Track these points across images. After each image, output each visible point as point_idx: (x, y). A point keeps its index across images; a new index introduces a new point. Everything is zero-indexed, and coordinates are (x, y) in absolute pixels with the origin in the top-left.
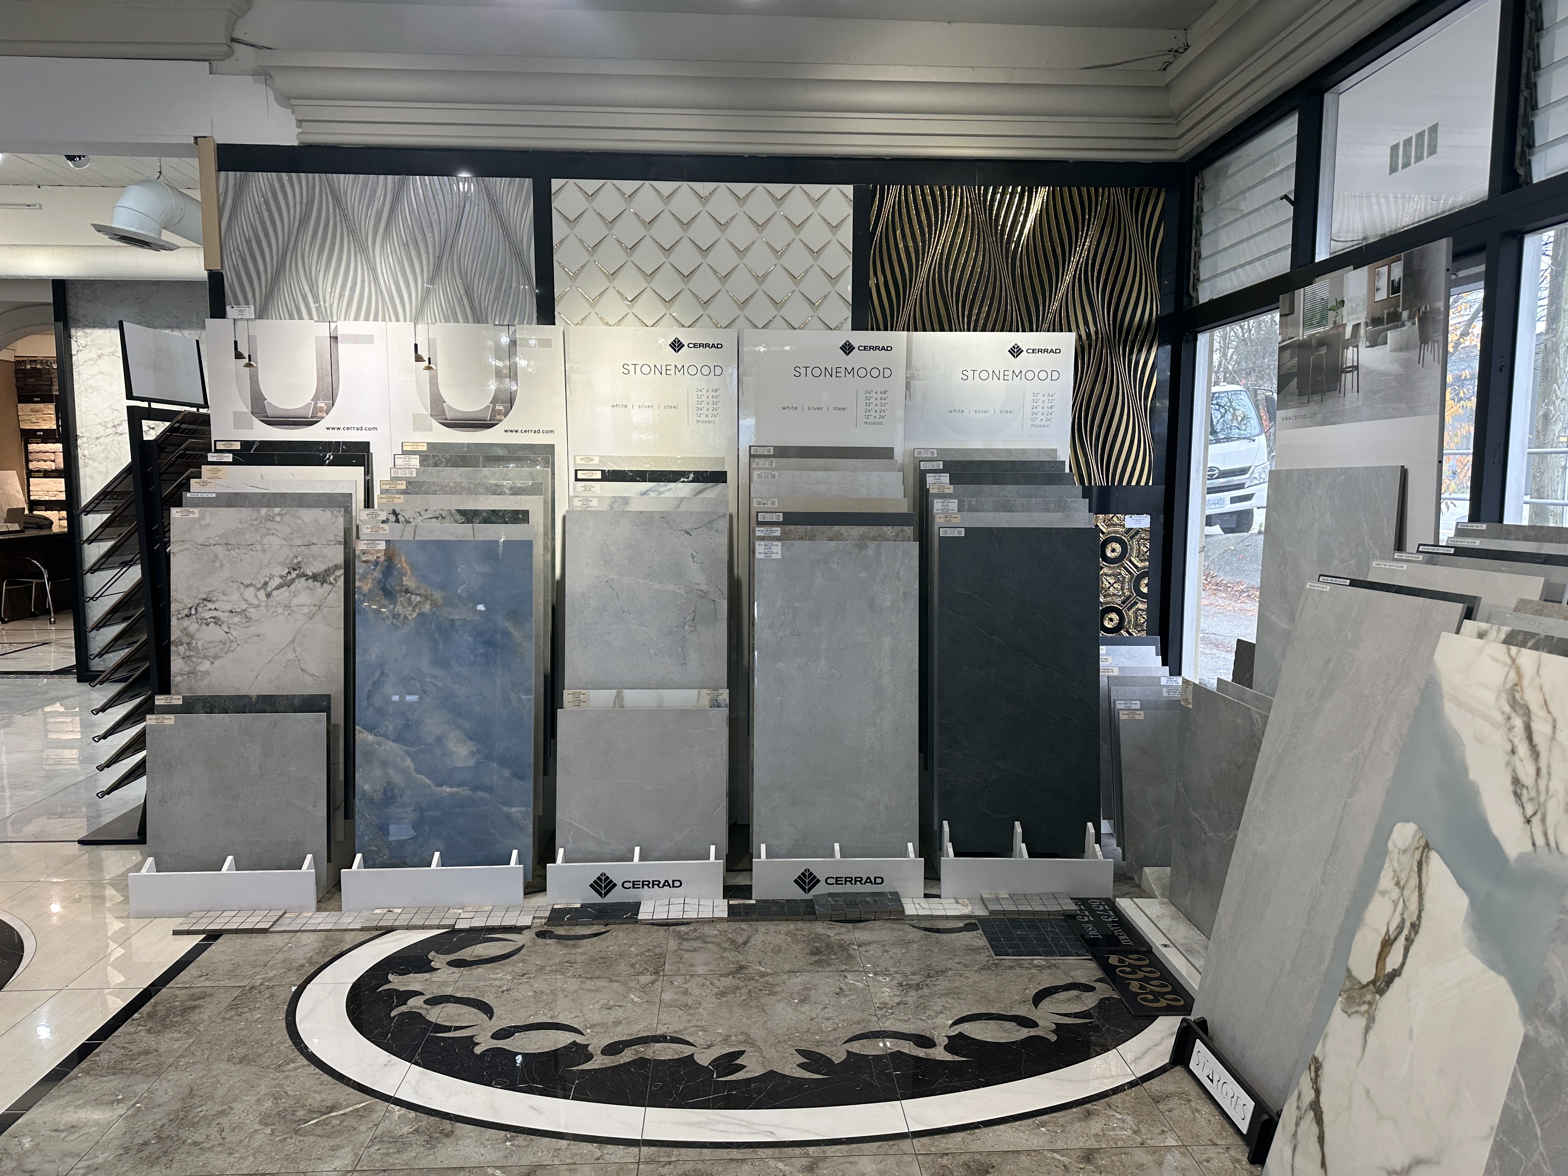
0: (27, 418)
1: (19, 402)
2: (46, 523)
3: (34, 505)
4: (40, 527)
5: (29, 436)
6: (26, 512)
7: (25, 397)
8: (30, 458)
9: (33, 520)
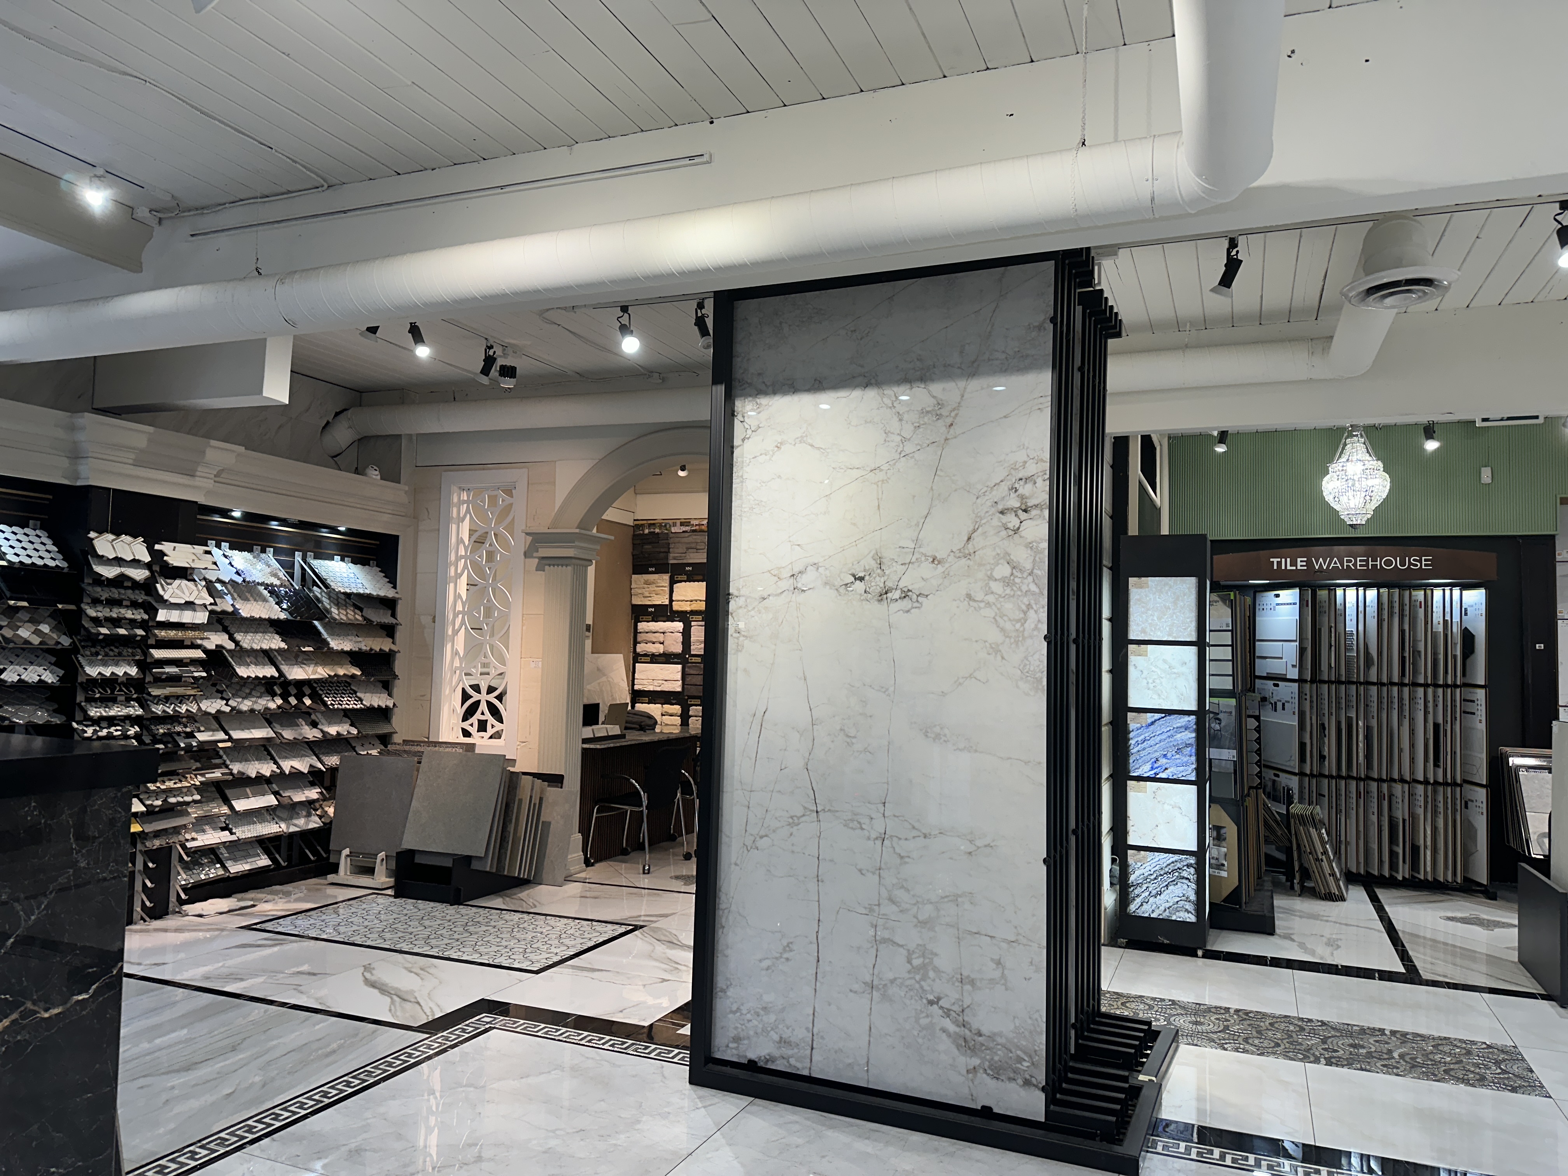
0: (640, 591)
1: (634, 573)
2: (651, 722)
3: (637, 695)
4: (642, 728)
5: (640, 613)
6: (629, 708)
7: (640, 568)
8: (639, 639)
9: (636, 719)
